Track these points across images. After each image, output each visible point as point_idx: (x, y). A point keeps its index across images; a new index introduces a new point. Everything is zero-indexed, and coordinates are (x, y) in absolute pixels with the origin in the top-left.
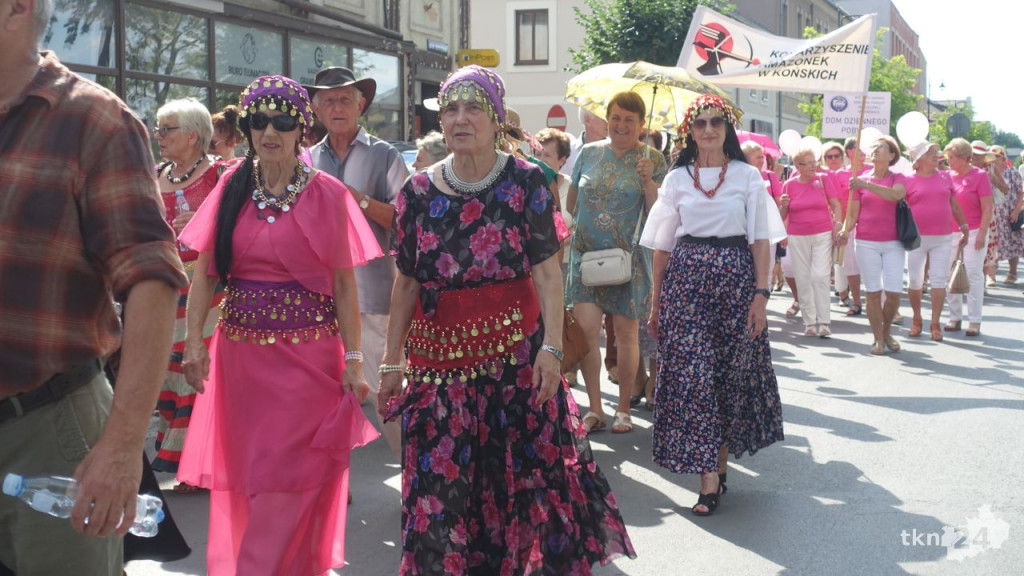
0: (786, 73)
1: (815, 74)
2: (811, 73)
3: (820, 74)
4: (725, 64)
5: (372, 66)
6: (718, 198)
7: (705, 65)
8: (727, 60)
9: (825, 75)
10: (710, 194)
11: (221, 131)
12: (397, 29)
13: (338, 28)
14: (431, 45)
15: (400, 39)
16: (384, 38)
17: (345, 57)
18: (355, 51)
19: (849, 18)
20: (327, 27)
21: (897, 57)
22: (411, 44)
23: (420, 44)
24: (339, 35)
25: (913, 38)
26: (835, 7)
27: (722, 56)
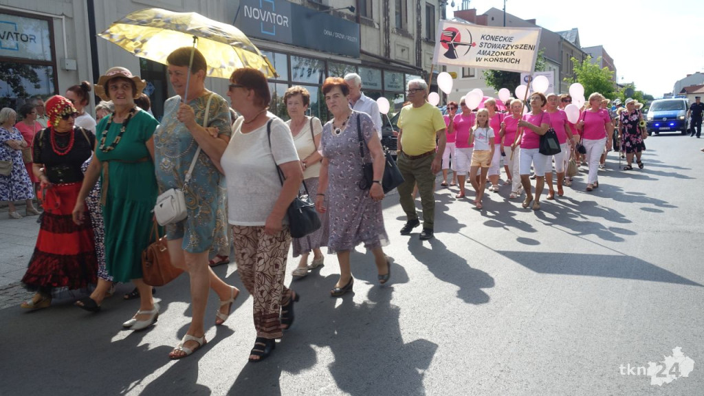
0: (491, 60)
1: (508, 60)
2: (505, 60)
3: (510, 61)
4: (459, 50)
7: (448, 52)
8: (459, 46)
9: (513, 61)
11: (78, 95)
12: (421, 66)
13: (400, 67)
14: (433, 72)
15: (422, 70)
16: (416, 70)
17: (402, 77)
18: (407, 75)
19: (587, 55)
20: (397, 67)
21: (605, 68)
22: (426, 71)
23: (429, 71)
24: (400, 70)
25: (611, 61)
26: (581, 51)
27: (456, 45)
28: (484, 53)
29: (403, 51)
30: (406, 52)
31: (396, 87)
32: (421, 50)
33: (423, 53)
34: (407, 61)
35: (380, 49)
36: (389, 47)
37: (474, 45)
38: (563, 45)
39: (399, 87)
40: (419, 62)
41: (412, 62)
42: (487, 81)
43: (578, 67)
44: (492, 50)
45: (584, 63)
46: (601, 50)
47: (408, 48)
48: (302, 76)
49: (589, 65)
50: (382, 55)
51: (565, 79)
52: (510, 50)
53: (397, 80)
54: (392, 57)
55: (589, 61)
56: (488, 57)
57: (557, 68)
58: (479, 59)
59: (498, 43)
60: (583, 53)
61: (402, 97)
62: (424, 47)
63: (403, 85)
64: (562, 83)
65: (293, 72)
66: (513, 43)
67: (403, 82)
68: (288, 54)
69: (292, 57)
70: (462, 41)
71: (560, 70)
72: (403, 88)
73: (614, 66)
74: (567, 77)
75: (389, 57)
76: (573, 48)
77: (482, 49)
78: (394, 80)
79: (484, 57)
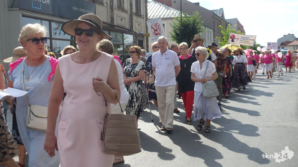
3: (248, 43)
4: (235, 40)
5: (128, 37)
6: (240, 58)
10: (239, 58)
12: (133, 29)
13: (120, 30)
14: (140, 32)
15: (133, 31)
16: (130, 31)
17: (122, 35)
18: (124, 34)
19: (228, 23)
20: (118, 29)
21: (239, 31)
22: (136, 32)
23: (138, 32)
24: (120, 31)
25: (242, 27)
26: (225, 21)
27: (234, 39)
28: (242, 41)
29: (122, 20)
30: (123, 21)
31: (118, 41)
32: (133, 20)
33: (134, 21)
34: (125, 26)
35: (108, 19)
36: (113, 17)
37: (239, 39)
38: (215, 18)
39: (120, 41)
40: (131, 26)
41: (127, 26)
42: (172, 39)
43: (223, 30)
44: (244, 40)
45: (227, 29)
46: (236, 21)
47: (125, 18)
48: (60, 34)
49: (229, 30)
50: (109, 22)
51: (217, 37)
52: (248, 40)
53: (118, 37)
54: (115, 23)
55: (230, 27)
56: (243, 42)
57: (212, 31)
58: (240, 42)
59: (245, 39)
60: (227, 22)
61: (122, 47)
62: (134, 18)
63: (122, 40)
64: (215, 39)
65: (53, 31)
66: (249, 39)
67: (122, 38)
68: (50, 21)
69: (52, 23)
70: (236, 38)
71: (214, 32)
72: (122, 42)
73: (244, 30)
74: (218, 36)
75: (113, 23)
76: (220, 19)
77: (241, 40)
78: (116, 37)
79: (242, 42)
